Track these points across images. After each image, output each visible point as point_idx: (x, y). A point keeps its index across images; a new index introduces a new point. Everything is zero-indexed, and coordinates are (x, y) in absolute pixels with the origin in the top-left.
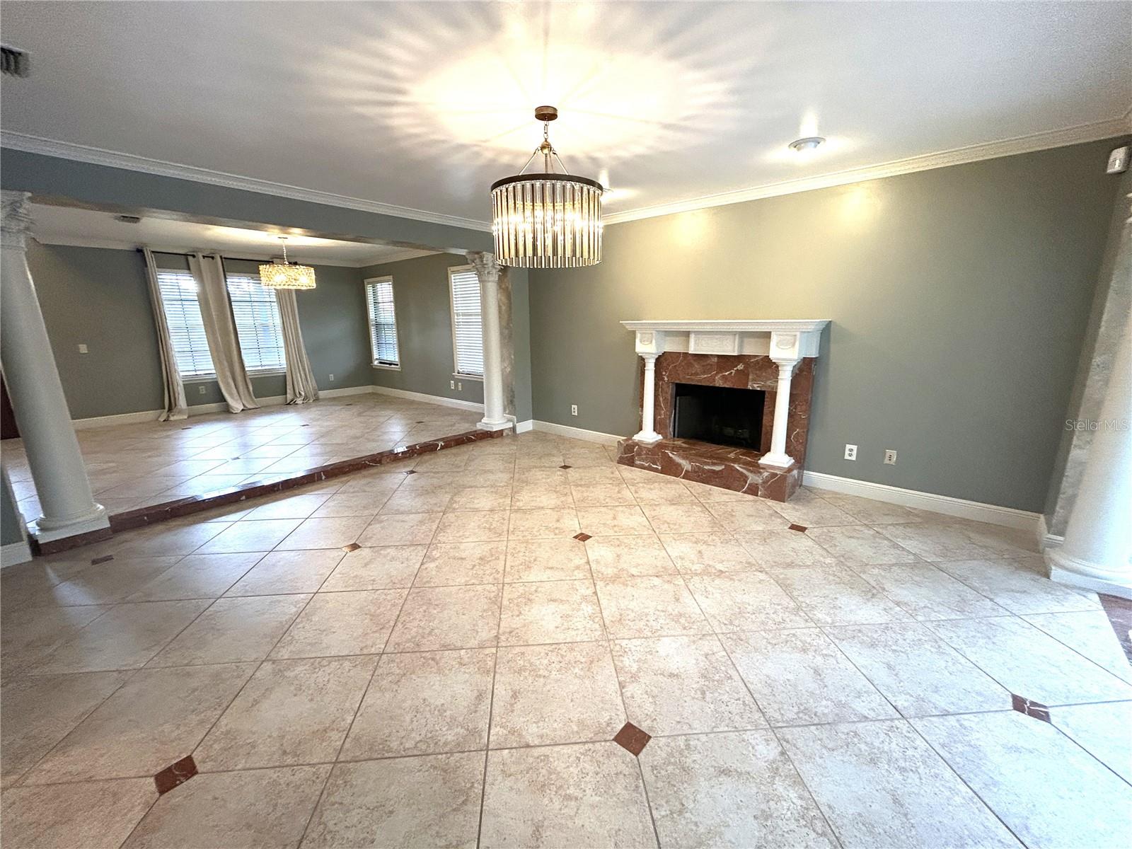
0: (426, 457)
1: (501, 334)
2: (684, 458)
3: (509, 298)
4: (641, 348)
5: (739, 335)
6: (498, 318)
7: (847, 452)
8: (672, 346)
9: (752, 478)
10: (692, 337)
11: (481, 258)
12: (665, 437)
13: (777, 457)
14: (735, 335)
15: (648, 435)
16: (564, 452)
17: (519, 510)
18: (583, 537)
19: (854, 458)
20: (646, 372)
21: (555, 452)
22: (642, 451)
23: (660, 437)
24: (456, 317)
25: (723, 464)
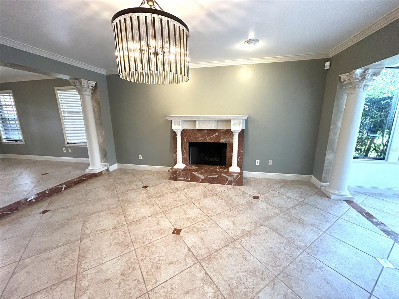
0: (55, 197)
1: (96, 122)
2: (200, 174)
3: (98, 103)
4: (174, 128)
5: (217, 121)
6: (93, 114)
7: (256, 163)
8: (188, 126)
9: (230, 178)
10: (197, 122)
11: (80, 83)
12: (187, 165)
13: (234, 168)
14: (215, 121)
15: (180, 165)
16: (140, 178)
17: (131, 223)
18: (177, 232)
19: (258, 165)
20: (177, 138)
21: (135, 179)
22: (181, 173)
23: (185, 165)
24: (63, 114)
25: (217, 174)
